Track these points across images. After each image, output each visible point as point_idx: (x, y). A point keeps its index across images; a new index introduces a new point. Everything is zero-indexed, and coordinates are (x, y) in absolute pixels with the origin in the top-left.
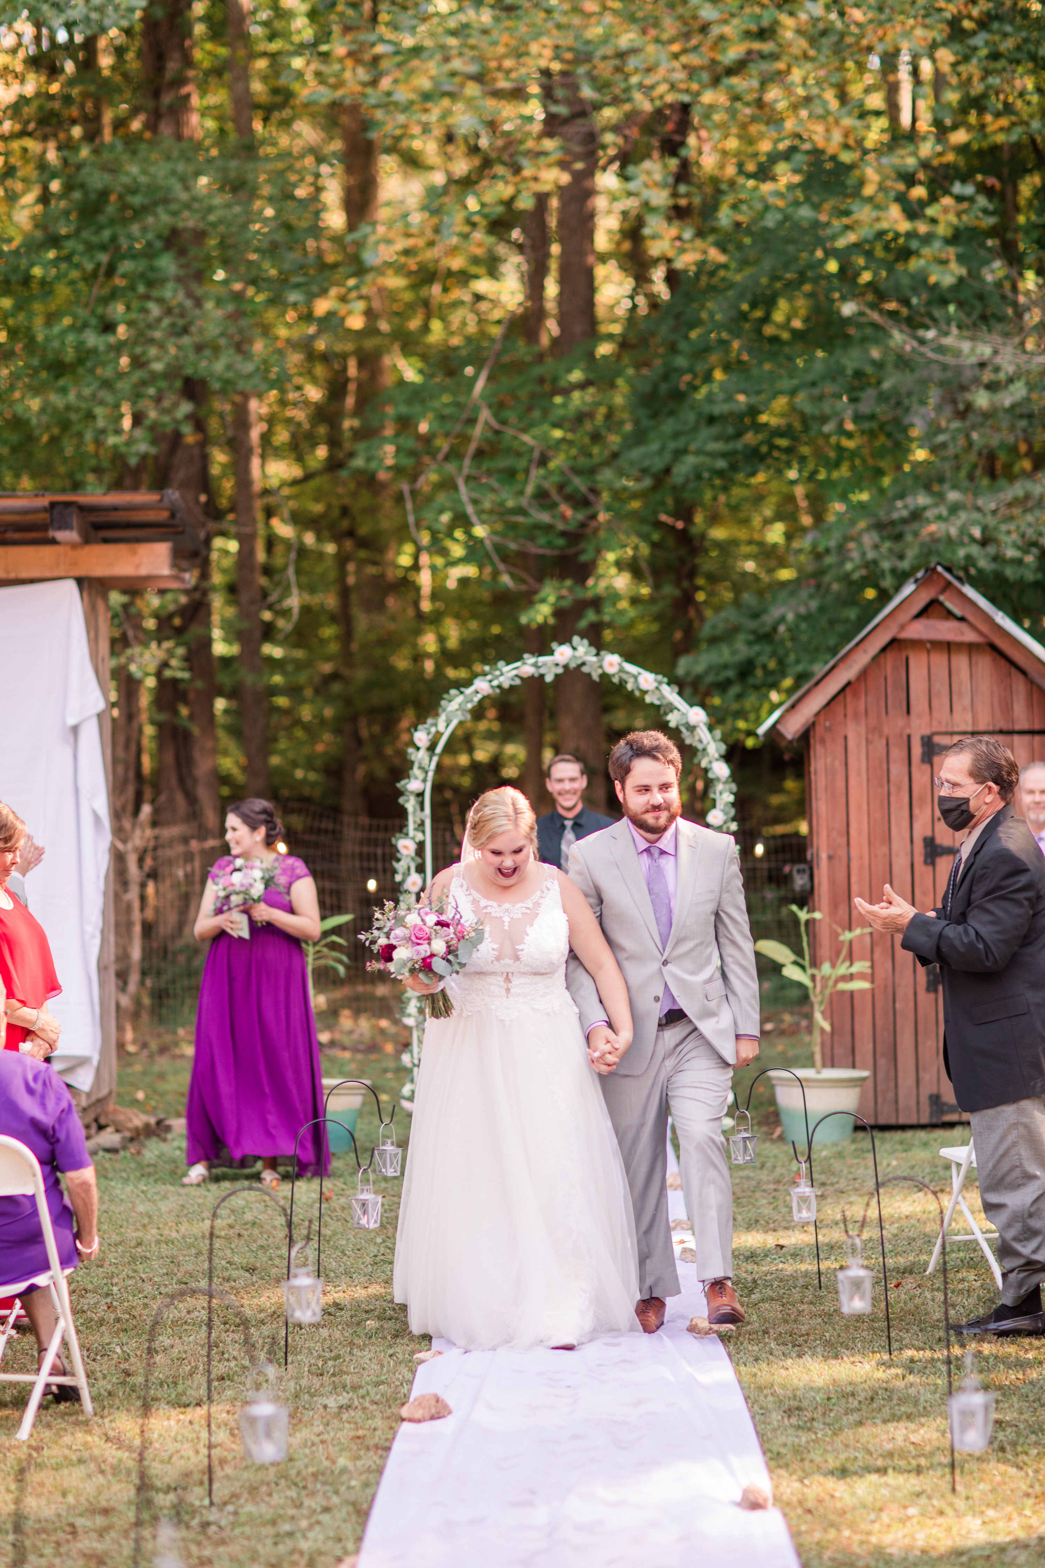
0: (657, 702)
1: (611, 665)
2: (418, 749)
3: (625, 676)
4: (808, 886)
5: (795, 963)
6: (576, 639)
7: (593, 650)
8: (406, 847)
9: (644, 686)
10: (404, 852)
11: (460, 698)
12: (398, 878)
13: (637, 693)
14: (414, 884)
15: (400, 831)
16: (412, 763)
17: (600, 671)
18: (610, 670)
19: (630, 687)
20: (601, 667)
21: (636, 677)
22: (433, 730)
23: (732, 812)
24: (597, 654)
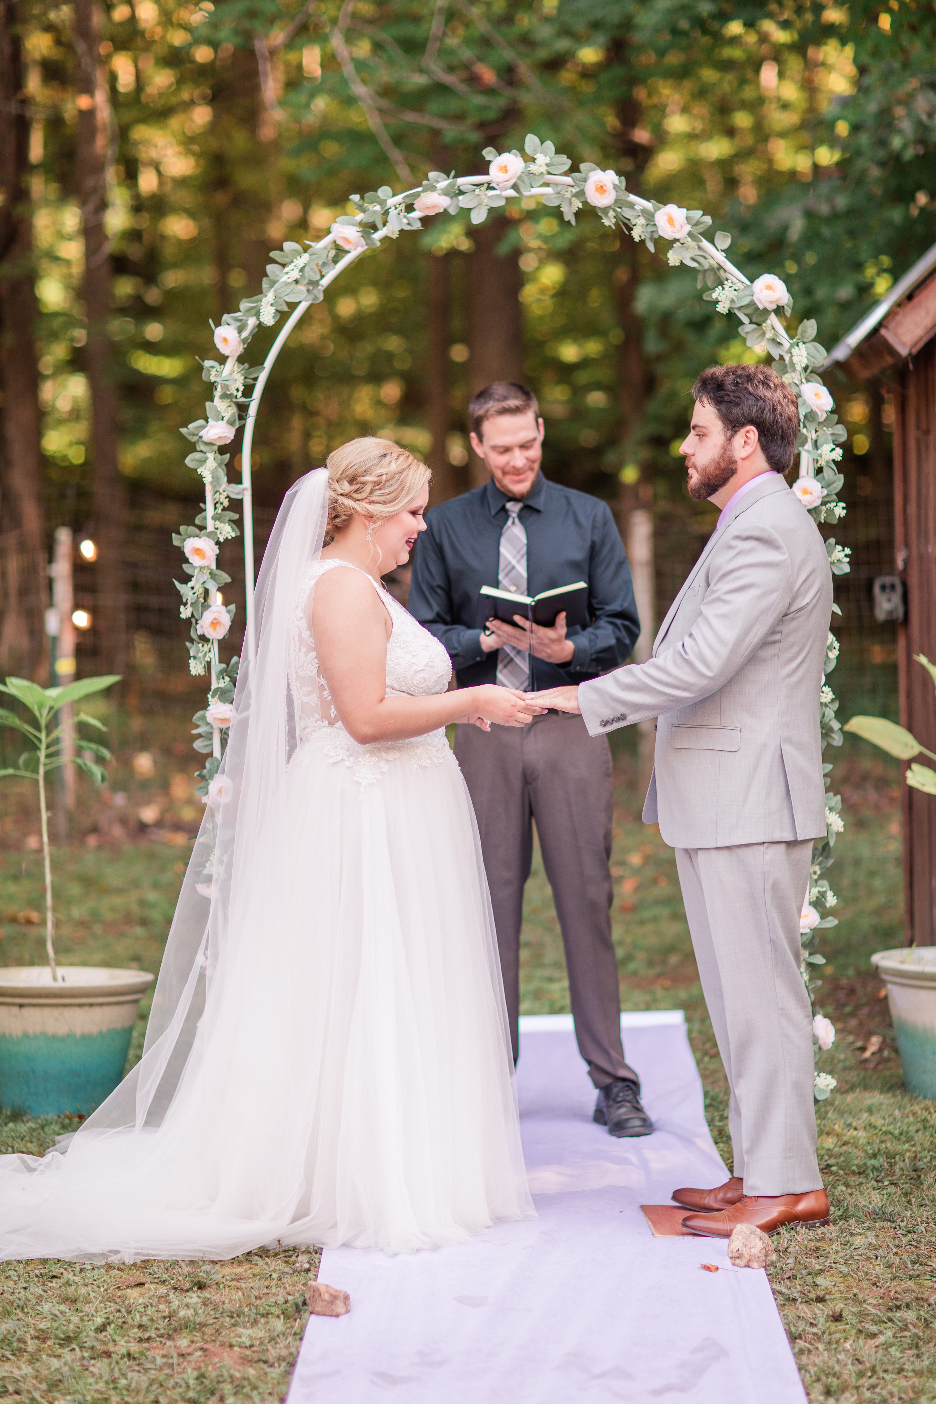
0: (693, 265)
1: (601, 189)
2: (222, 360)
3: (627, 213)
4: (900, 613)
5: (921, 759)
6: (531, 141)
7: (566, 163)
8: (198, 551)
9: (666, 231)
10: (195, 560)
11: (303, 259)
12: (185, 613)
13: (651, 247)
14: (215, 623)
15: (191, 522)
16: (211, 387)
17: (578, 204)
18: (599, 200)
19: (636, 234)
20: (581, 194)
21: (649, 217)
22: (252, 322)
23: (839, 481)
24: (574, 169)
